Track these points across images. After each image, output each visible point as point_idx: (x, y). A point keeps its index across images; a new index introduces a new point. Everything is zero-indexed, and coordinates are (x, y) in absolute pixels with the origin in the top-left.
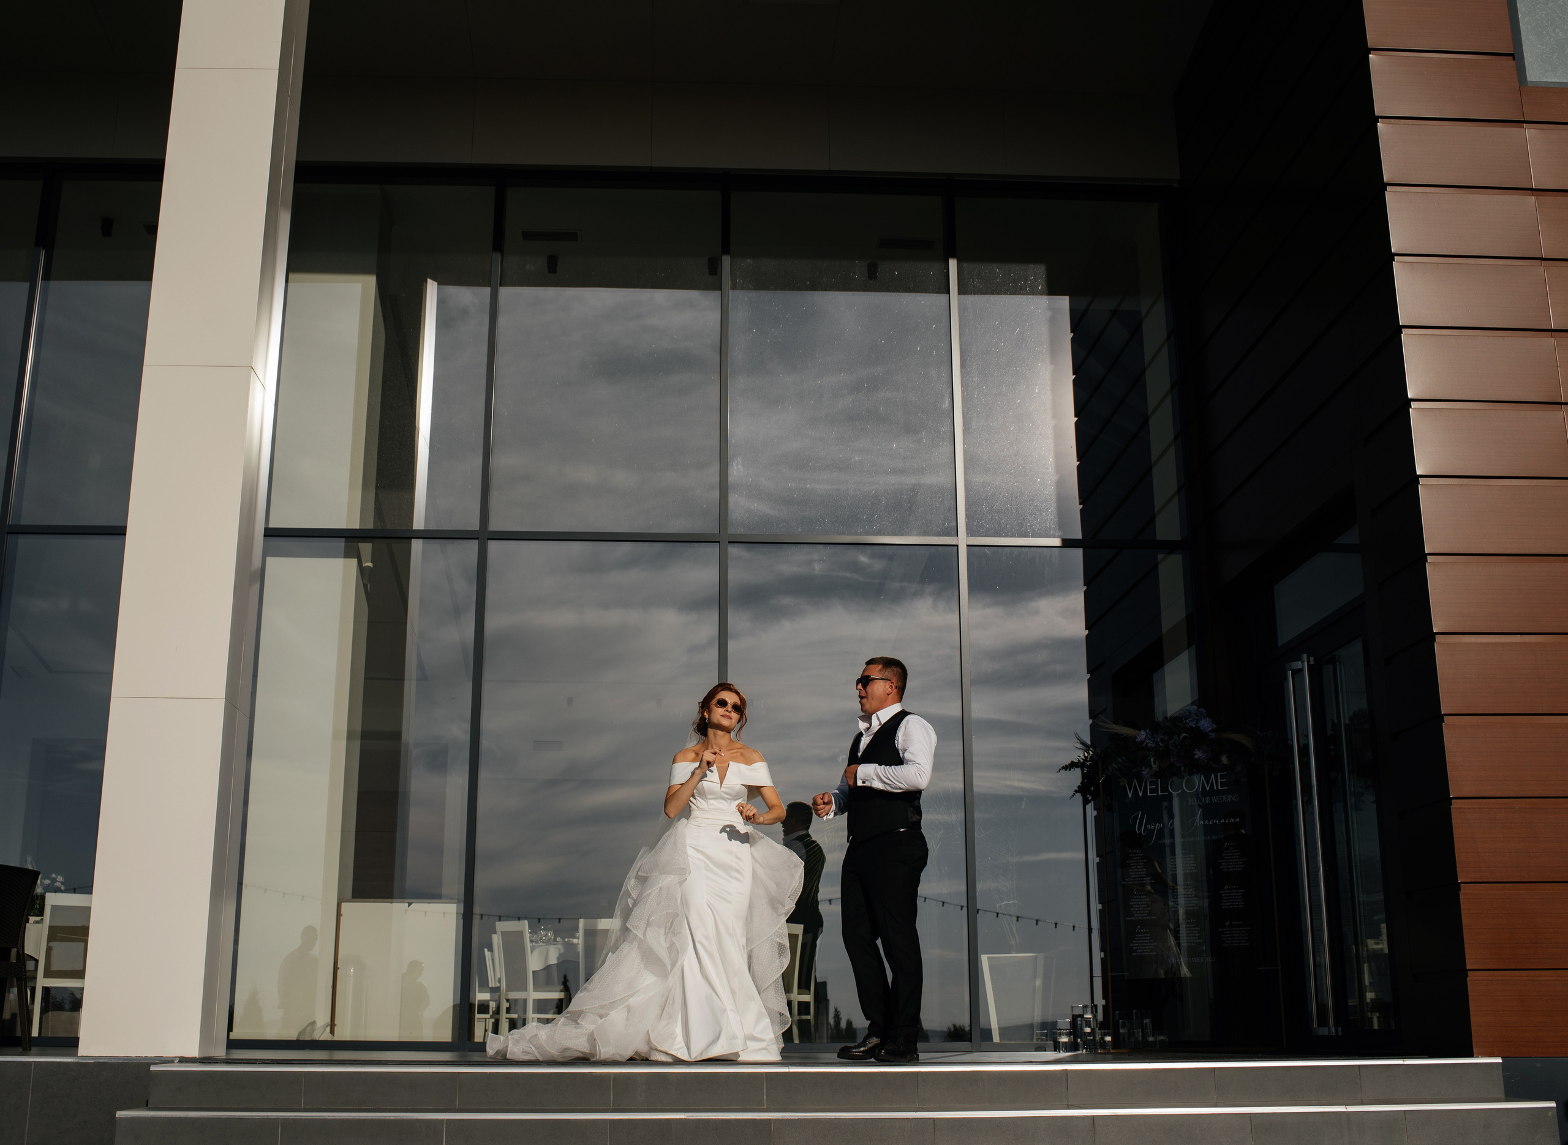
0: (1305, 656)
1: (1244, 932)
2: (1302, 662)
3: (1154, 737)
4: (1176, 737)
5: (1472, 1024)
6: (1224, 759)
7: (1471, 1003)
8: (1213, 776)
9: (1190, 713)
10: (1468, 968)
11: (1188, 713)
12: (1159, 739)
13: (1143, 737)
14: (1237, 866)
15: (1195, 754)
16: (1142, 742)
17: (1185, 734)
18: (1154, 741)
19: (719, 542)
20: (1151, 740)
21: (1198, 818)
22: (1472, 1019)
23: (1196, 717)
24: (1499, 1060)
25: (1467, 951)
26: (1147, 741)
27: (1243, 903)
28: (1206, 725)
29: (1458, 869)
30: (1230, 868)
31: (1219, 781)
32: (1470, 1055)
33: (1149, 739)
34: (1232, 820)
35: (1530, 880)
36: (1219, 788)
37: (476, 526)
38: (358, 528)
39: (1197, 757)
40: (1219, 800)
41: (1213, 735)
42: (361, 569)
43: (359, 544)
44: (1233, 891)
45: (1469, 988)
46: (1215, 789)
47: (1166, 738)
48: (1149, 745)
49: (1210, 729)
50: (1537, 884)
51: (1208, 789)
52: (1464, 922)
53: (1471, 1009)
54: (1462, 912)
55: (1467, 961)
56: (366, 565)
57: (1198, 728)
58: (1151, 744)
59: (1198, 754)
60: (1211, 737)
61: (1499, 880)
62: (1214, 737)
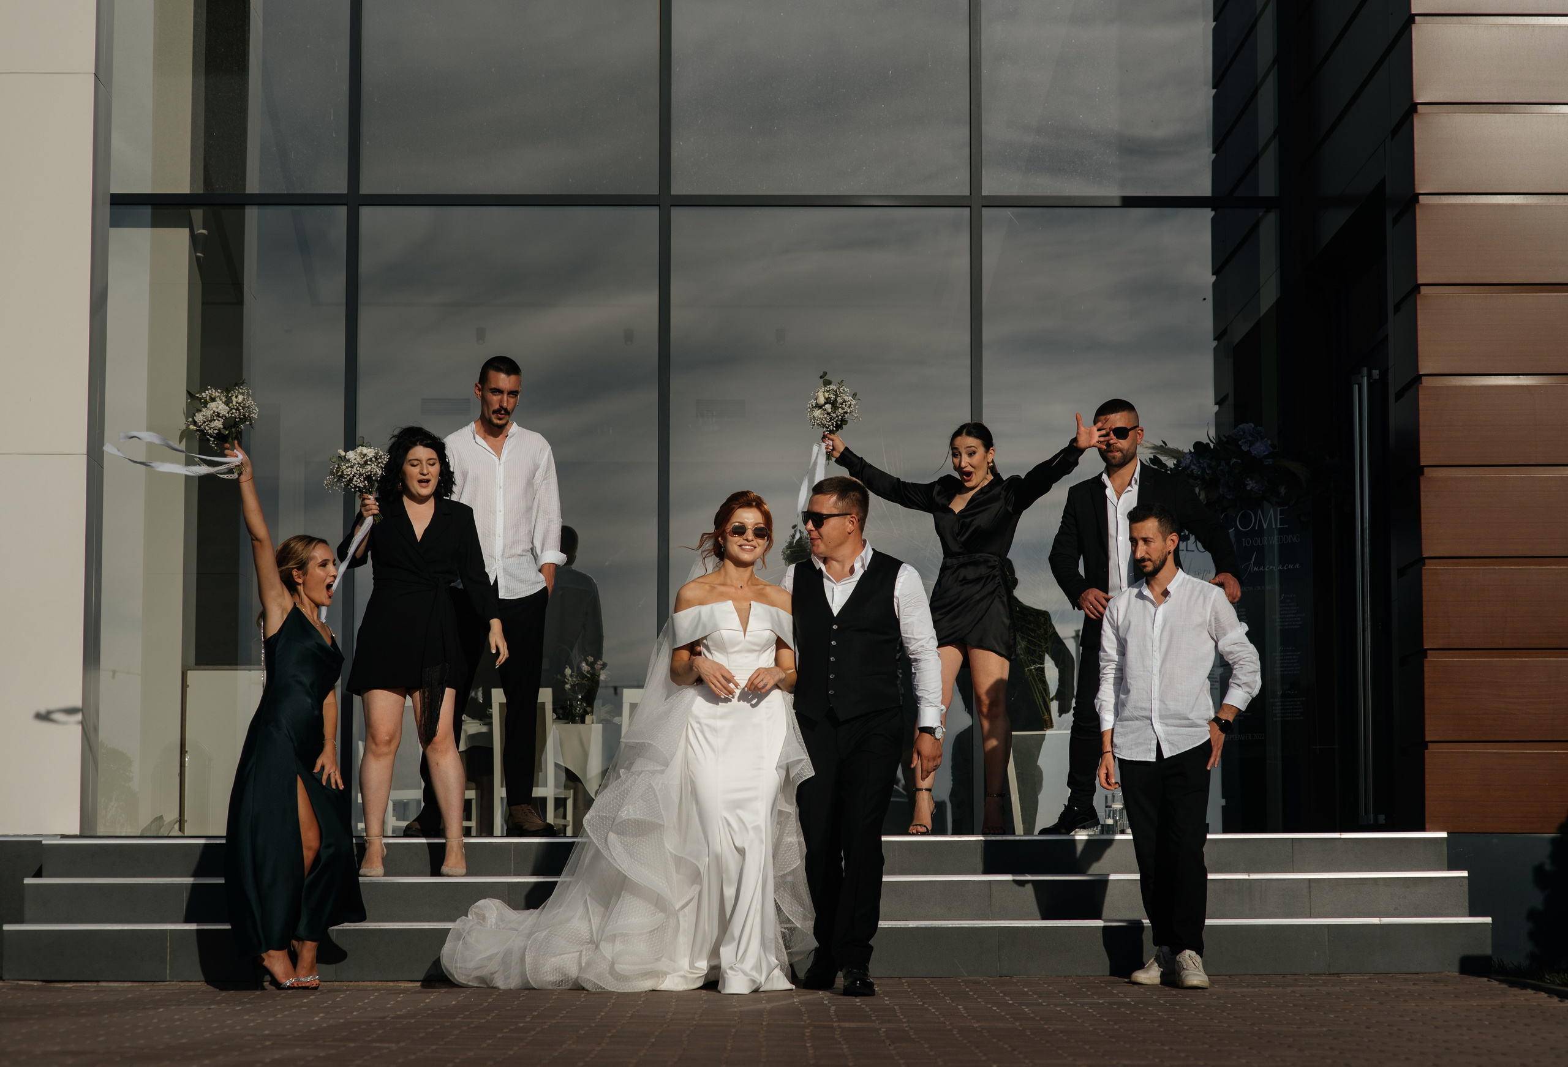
0: (1365, 370)
1: (1298, 703)
2: (1362, 377)
3: (1200, 463)
4: (1223, 463)
5: (1427, 798)
6: (1282, 490)
7: (1426, 776)
8: (1272, 511)
9: (1244, 433)
10: (1427, 739)
11: (1242, 433)
12: (1205, 465)
13: (1188, 461)
14: (1294, 623)
15: (1247, 485)
16: (1186, 468)
17: (1235, 460)
18: (1199, 467)
19: (659, 205)
20: (1196, 465)
21: (1252, 562)
22: (1427, 794)
23: (1250, 439)
24: (1444, 835)
25: (1427, 722)
26: (1193, 467)
27: (1299, 668)
28: (1262, 448)
29: (1425, 635)
30: (1287, 625)
31: (1279, 517)
32: (1423, 830)
33: (1194, 464)
34: (1291, 566)
35: (1505, 646)
36: (1279, 526)
37: (342, 188)
38: (189, 192)
39: (1249, 488)
40: (1278, 541)
41: (1270, 461)
42: (193, 236)
43: (191, 211)
44: (1288, 654)
45: (1427, 761)
46: (1274, 526)
47: (1214, 464)
48: (1195, 472)
49: (1265, 453)
50: (1513, 651)
51: (1265, 527)
52: (1427, 691)
53: (1427, 783)
54: (1426, 680)
55: (1427, 733)
56: (199, 232)
57: (1249, 452)
58: (1197, 471)
59: (1251, 485)
60: (1267, 463)
61: (1470, 647)
62: (1271, 463)
